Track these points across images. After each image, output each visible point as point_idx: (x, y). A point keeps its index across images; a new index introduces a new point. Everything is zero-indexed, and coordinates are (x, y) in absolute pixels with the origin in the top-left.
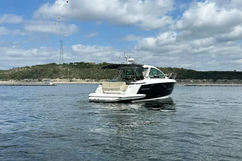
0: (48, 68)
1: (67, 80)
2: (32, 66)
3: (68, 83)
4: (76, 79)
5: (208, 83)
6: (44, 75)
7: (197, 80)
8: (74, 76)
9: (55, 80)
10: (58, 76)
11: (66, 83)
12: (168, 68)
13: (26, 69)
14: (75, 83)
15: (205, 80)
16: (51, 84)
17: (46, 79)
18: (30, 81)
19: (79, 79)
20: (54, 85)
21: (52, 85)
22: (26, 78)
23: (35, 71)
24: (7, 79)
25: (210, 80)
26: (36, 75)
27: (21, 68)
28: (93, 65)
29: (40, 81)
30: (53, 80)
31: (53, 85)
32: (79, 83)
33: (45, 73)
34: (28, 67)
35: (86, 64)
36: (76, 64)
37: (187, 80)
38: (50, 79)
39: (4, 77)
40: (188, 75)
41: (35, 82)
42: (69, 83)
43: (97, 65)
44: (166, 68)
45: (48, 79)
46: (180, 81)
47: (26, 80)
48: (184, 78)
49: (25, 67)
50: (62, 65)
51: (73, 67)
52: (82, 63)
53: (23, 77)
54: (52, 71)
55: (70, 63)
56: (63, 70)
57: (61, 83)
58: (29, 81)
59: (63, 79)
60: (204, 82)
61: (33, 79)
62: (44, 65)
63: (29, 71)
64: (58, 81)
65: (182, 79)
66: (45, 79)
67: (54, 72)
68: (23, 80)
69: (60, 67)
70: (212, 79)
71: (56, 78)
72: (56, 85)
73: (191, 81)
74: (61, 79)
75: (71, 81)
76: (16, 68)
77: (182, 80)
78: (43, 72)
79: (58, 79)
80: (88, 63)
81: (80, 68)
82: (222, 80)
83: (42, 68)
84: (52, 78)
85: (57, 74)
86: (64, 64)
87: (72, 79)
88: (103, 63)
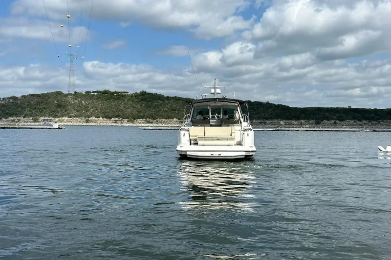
0: (50, 100)
1: (82, 119)
2: (23, 96)
3: (83, 124)
4: (97, 119)
5: (307, 126)
6: (41, 112)
7: (290, 121)
8: (92, 114)
9: (60, 119)
10: (66, 113)
11: (79, 125)
13: (11, 100)
14: (95, 124)
15: (303, 121)
16: (56, 126)
17: (46, 118)
18: (19, 120)
19: (101, 118)
20: (61, 129)
21: (57, 129)
22: (11, 115)
23: (28, 104)
25: (311, 122)
26: (30, 111)
27: (4, 99)
28: (124, 96)
29: (36, 120)
30: (57, 119)
31: (59, 128)
32: (102, 124)
33: (45, 108)
34: (14, 98)
35: (112, 94)
36: (96, 94)
37: (276, 121)
38: (53, 117)
40: (276, 113)
41: (27, 122)
42: (85, 124)
43: (132, 96)
45: (49, 117)
46: (264, 123)
47: (12, 119)
48: (271, 119)
49: (11, 98)
50: (71, 95)
51: (91, 99)
52: (105, 92)
53: (7, 113)
54: (56, 105)
55: (85, 92)
56: (74, 103)
57: (72, 124)
58: (16, 121)
59: (74, 117)
60: (301, 124)
61: (24, 118)
62: (43, 94)
63: (17, 104)
64: (65, 121)
65: (267, 119)
66: (43, 118)
67: (59, 106)
68: (6, 118)
69: (70, 98)
70: (313, 119)
71: (62, 116)
72: (64, 129)
73: (282, 123)
74: (71, 117)
75: (87, 121)
77: (267, 122)
78: (41, 107)
79: (66, 118)
80: (115, 92)
81: (102, 100)
82: (329, 122)
83: (39, 100)
84: (56, 116)
85: (64, 109)
86: (76, 92)
87: (90, 119)
88: (140, 92)
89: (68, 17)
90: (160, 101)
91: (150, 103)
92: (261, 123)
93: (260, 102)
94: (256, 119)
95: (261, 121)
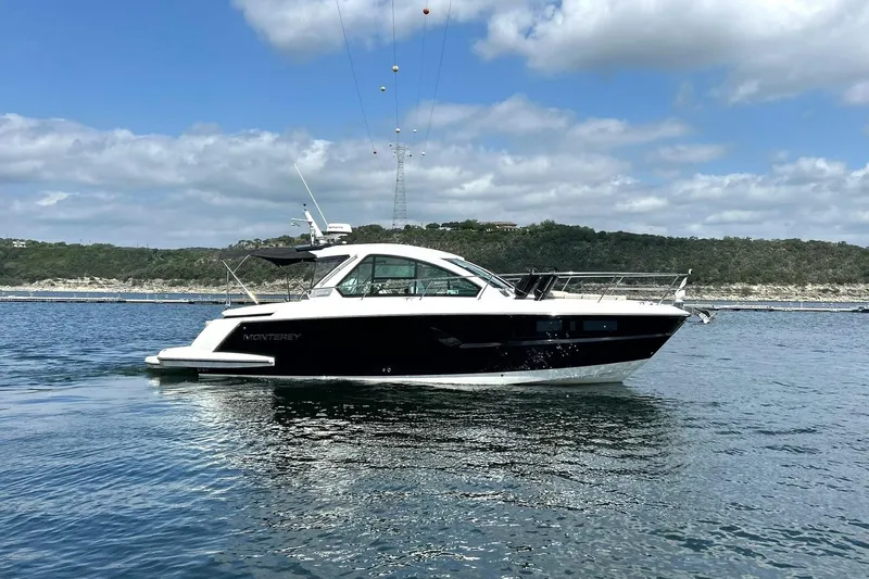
12: (787, 242)
13: (281, 245)
18: (296, 285)
22: (280, 276)
24: (218, 279)
27: (266, 242)
28: (506, 233)
34: (287, 240)
35: (482, 228)
36: (448, 229)
37: (862, 286)
39: (211, 272)
40: (864, 268)
43: (524, 231)
44: (779, 242)
46: (834, 292)
47: (282, 282)
48: (850, 281)
49: (280, 240)
51: (438, 240)
52: (468, 225)
53: (272, 272)
55: (428, 226)
58: (290, 286)
61: (305, 280)
65: (840, 283)
68: (271, 282)
76: (249, 242)
77: (842, 289)
80: (489, 225)
81: (461, 242)
86: (407, 227)
88: (542, 224)
89: (396, 71)
90: (584, 242)
91: (563, 248)
92: (825, 291)
93: (823, 243)
94: (813, 283)
95: (826, 286)
